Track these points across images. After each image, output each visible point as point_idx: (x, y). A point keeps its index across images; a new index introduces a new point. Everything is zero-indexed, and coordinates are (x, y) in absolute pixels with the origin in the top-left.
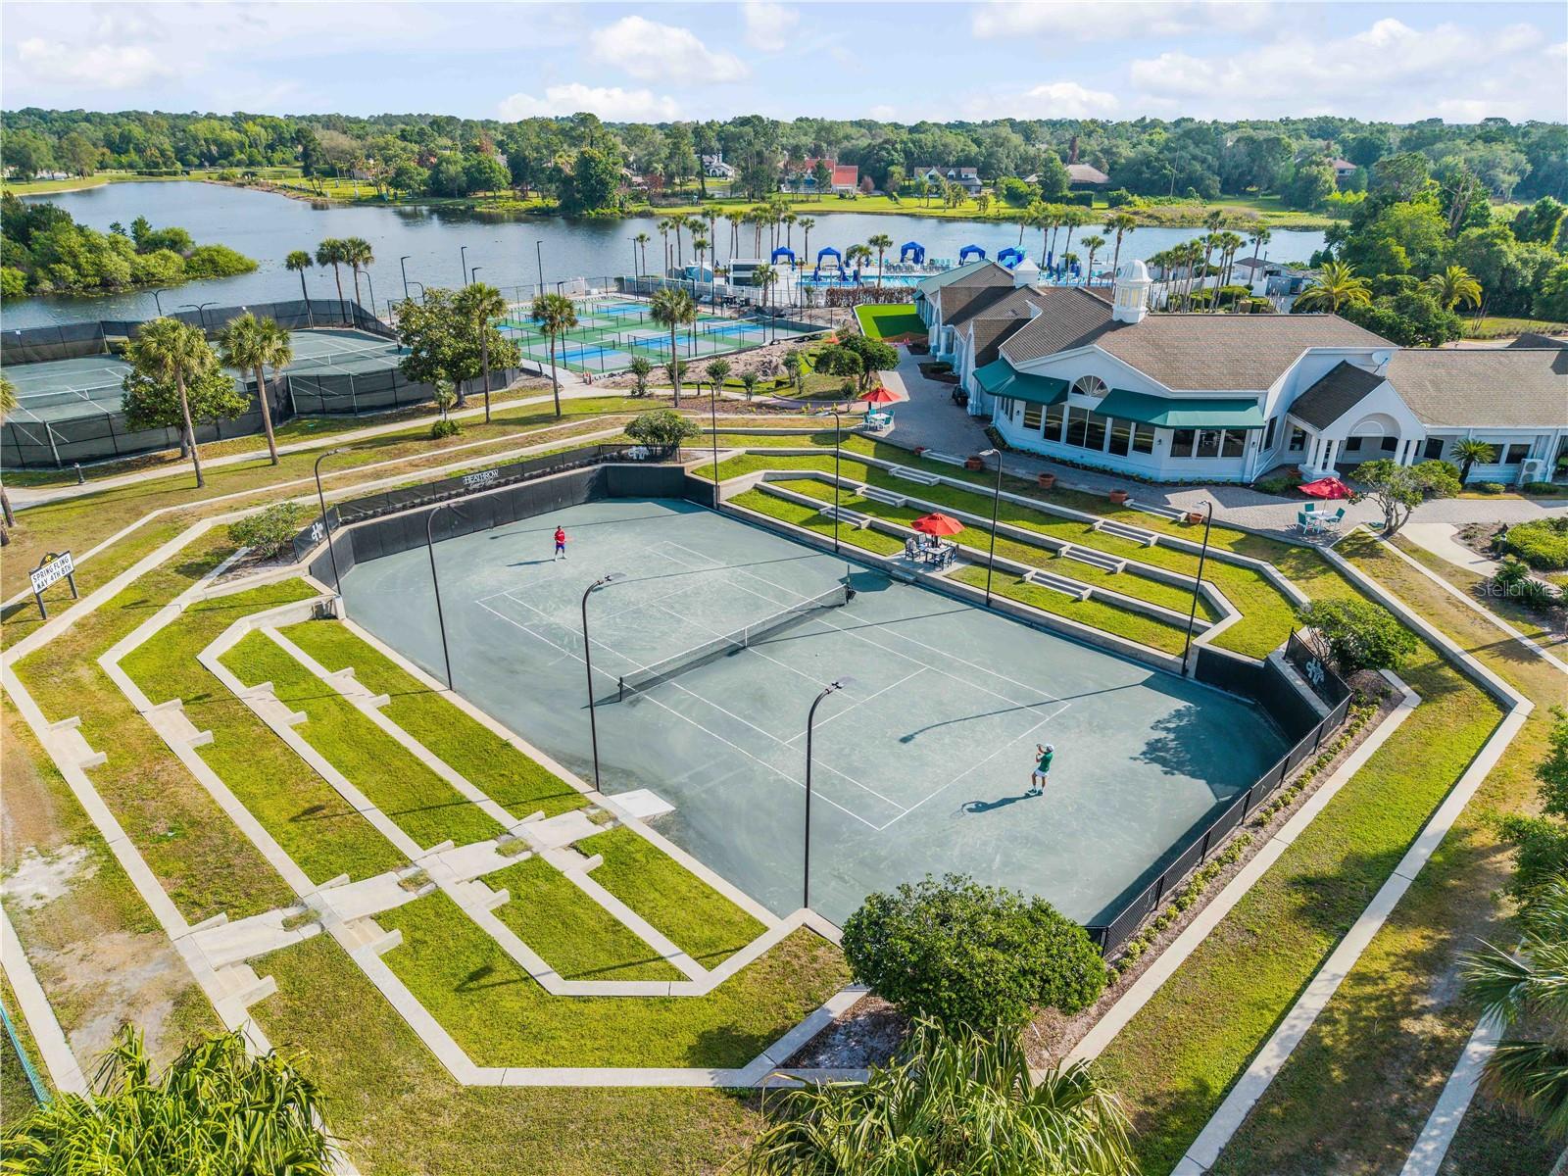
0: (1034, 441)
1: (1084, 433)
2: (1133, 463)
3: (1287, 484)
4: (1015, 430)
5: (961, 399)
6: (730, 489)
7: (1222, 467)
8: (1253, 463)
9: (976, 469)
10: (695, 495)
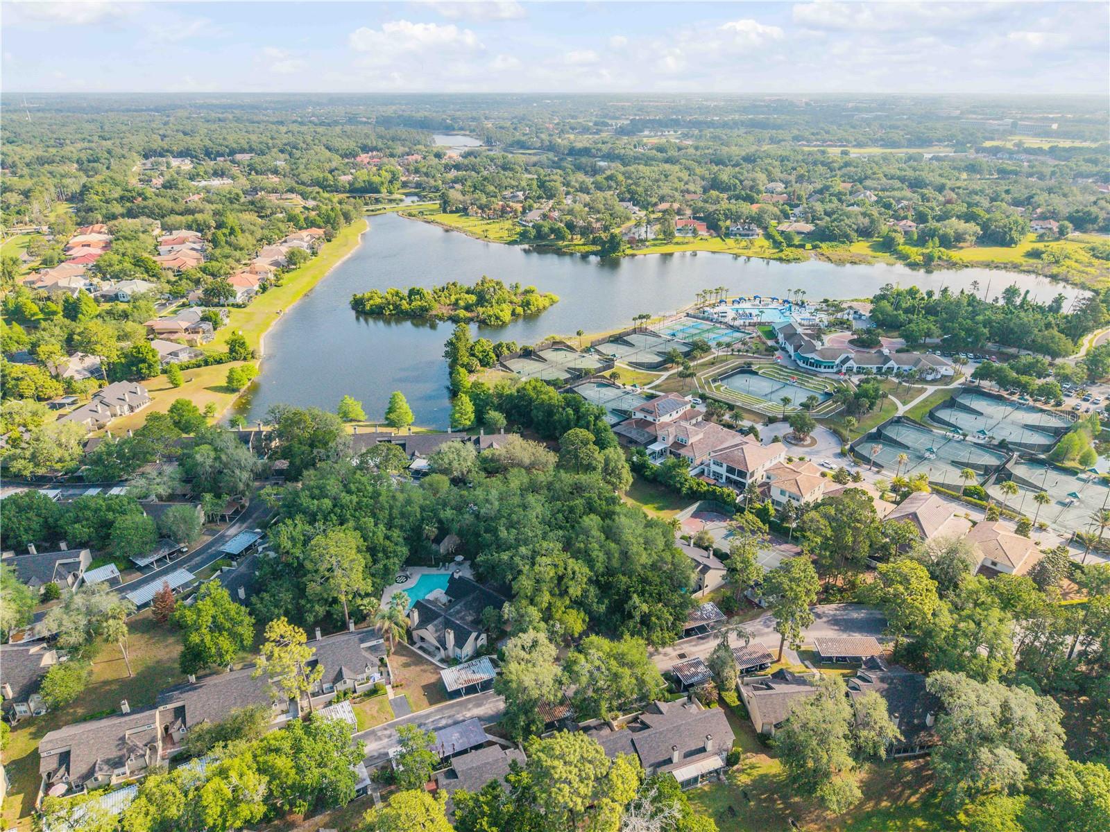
0: (804, 365)
1: (812, 364)
2: (818, 369)
3: (839, 372)
4: (801, 364)
5: (790, 356)
6: (760, 372)
7: (830, 370)
8: (835, 370)
9: (795, 370)
10: (756, 373)
